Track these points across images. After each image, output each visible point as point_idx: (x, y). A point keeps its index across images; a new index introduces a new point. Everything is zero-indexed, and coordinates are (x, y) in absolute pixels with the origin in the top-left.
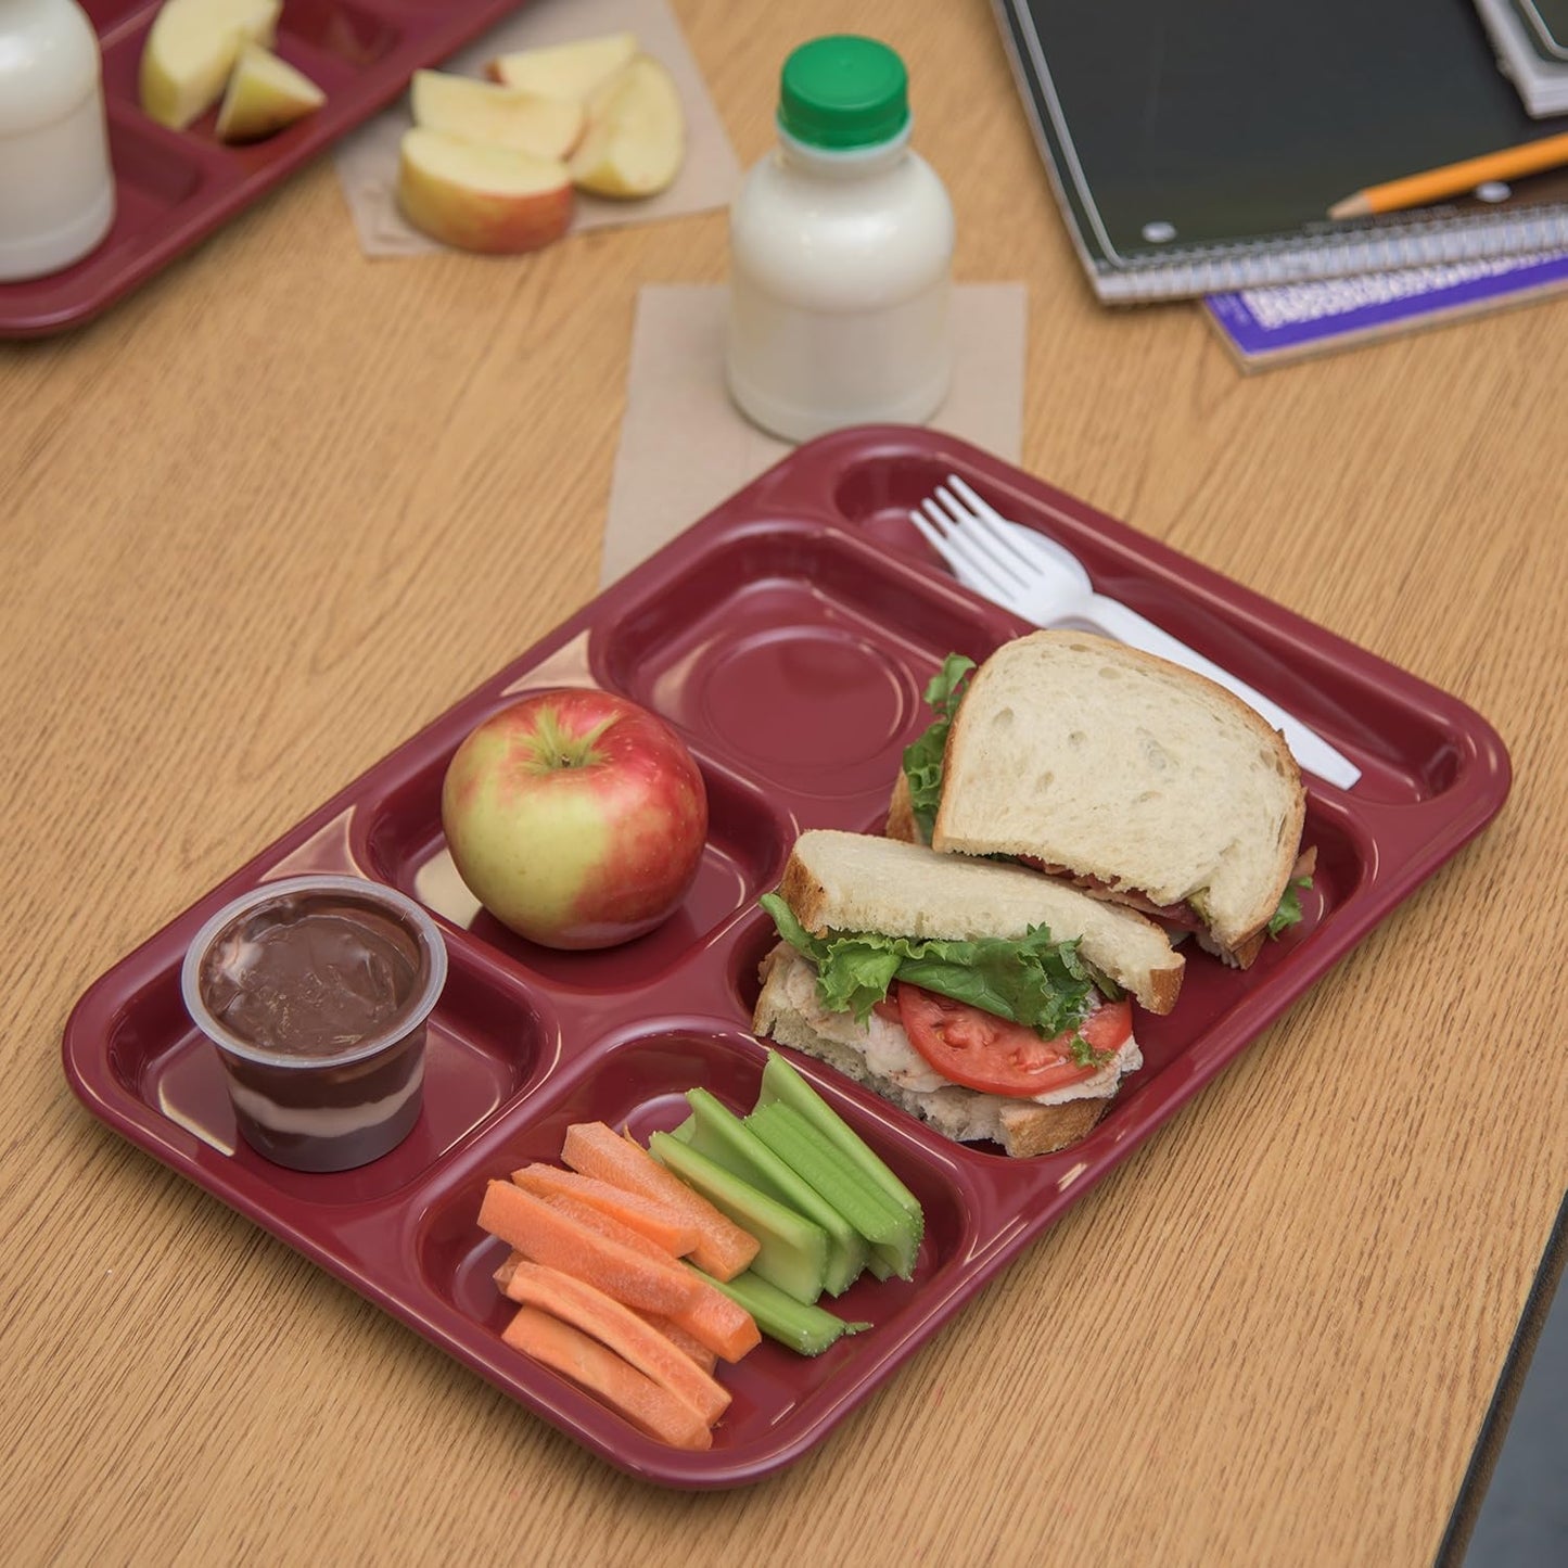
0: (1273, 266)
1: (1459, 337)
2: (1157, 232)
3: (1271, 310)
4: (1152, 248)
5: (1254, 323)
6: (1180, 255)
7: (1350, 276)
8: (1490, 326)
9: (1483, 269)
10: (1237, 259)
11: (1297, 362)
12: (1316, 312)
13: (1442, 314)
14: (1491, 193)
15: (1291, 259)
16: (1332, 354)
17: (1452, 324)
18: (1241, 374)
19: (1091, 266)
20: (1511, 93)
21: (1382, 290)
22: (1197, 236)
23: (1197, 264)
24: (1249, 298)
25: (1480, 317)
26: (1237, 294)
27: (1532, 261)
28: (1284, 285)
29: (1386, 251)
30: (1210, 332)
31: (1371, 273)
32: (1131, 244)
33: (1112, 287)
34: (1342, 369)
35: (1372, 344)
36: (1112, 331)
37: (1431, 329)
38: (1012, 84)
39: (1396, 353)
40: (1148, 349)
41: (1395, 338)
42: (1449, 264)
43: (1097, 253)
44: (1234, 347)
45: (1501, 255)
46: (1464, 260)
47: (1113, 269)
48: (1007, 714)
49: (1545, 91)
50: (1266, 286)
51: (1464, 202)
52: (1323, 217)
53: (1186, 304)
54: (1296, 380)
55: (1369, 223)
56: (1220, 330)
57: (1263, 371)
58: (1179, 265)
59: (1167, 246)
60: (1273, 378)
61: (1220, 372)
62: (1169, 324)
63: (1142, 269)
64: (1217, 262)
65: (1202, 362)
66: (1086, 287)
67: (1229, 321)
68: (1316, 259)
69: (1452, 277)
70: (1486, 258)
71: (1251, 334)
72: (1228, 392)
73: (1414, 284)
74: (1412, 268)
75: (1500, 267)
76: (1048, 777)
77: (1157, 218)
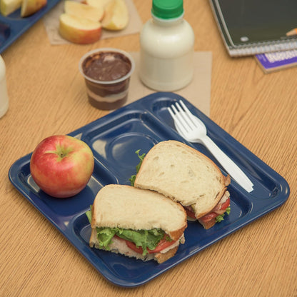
0: (272, 47)
2: (244, 39)
3: (272, 58)
4: (243, 43)
5: (268, 61)
6: (249, 45)
7: (291, 50)
10: (264, 46)
11: (278, 71)
12: (283, 59)
15: (277, 46)
18: (264, 74)
19: (228, 47)
22: (254, 40)
23: (254, 47)
24: (266, 55)
26: (264, 54)
28: (275, 52)
30: (257, 64)
31: (296, 49)
32: (238, 42)
33: (233, 53)
34: (289, 73)
36: (233, 63)
40: (242, 68)
43: (229, 44)
44: (263, 67)
47: (233, 48)
50: (271, 52)
52: (285, 36)
53: (251, 56)
54: (278, 75)
55: (296, 37)
56: (259, 63)
57: (270, 73)
58: (249, 47)
59: (246, 43)
60: (272, 75)
61: (259, 73)
62: (247, 62)
63: (240, 48)
64: (259, 46)
65: (255, 71)
67: (262, 61)
68: (283, 46)
71: (267, 64)
72: (261, 78)
77: (244, 36)
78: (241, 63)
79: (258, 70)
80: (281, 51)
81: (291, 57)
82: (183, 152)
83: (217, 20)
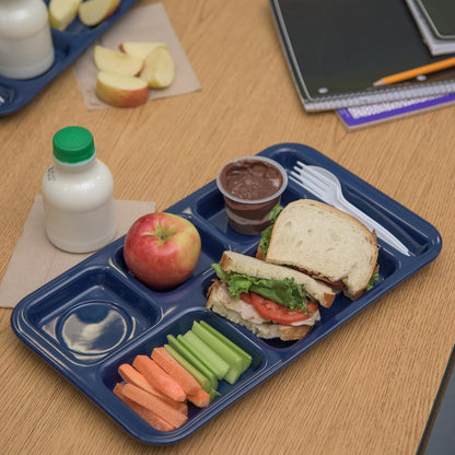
0: (356, 101)
1: (411, 121)
2: (322, 91)
3: (356, 113)
4: (321, 95)
5: (351, 117)
6: (329, 97)
7: (379, 103)
8: (420, 118)
9: (419, 101)
10: (346, 99)
11: (364, 129)
12: (369, 114)
13: (407, 114)
14: (421, 78)
15: (362, 98)
16: (374, 126)
17: (409, 117)
18: (347, 133)
19: (303, 101)
20: (427, 49)
21: (389, 107)
22: (334, 92)
23: (334, 100)
24: (350, 110)
25: (417, 115)
26: (346, 109)
27: (433, 98)
28: (360, 106)
29: (390, 95)
30: (339, 120)
31: (386, 102)
32: (315, 94)
33: (309, 107)
34: (377, 131)
35: (386, 123)
36: (309, 120)
37: (403, 118)
38: (280, 47)
39: (393, 126)
40: (320, 125)
41: (393, 121)
42: (409, 99)
43: (305, 97)
44: (346, 124)
45: (424, 96)
46: (413, 98)
47: (310, 102)
48: (290, 223)
49: (437, 48)
50: (355, 106)
51: (413, 81)
52: (372, 86)
53: (332, 111)
54: (364, 134)
55: (385, 88)
56: (342, 120)
57: (354, 131)
58: (329, 100)
59: (326, 95)
60: (357, 133)
61: (341, 132)
62: (327, 117)
63: (318, 102)
64: (340, 99)
65: (336, 129)
66: (302, 106)
67: (344, 116)
68: (369, 98)
69: (409, 103)
70: (420, 98)
71: (350, 120)
72: (343, 138)
73: (398, 105)
74: (397, 100)
75: (423, 100)
76: (301, 242)
77: (322, 87)
78: (318, 120)
79: (340, 128)
80: (367, 105)
81: (379, 112)
82: (319, 212)
83: (290, 68)
